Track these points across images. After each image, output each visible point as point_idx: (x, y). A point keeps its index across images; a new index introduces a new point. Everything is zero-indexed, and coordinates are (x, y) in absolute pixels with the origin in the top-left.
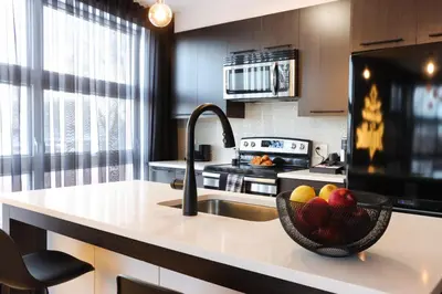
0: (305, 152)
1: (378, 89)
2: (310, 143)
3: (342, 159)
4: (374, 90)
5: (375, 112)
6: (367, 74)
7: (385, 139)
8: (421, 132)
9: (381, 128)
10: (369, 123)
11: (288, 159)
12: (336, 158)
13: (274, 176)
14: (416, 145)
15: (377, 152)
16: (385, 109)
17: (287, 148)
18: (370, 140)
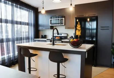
0: (66, 36)
1: (80, 22)
2: (67, 34)
3: (73, 37)
4: (79, 23)
5: (79, 27)
6: (78, 20)
7: (81, 33)
8: (87, 31)
9: (80, 31)
10: (78, 30)
11: (63, 37)
12: (72, 37)
13: (61, 41)
14: (86, 34)
15: (80, 36)
16: (81, 27)
17: (63, 35)
18: (79, 33)
